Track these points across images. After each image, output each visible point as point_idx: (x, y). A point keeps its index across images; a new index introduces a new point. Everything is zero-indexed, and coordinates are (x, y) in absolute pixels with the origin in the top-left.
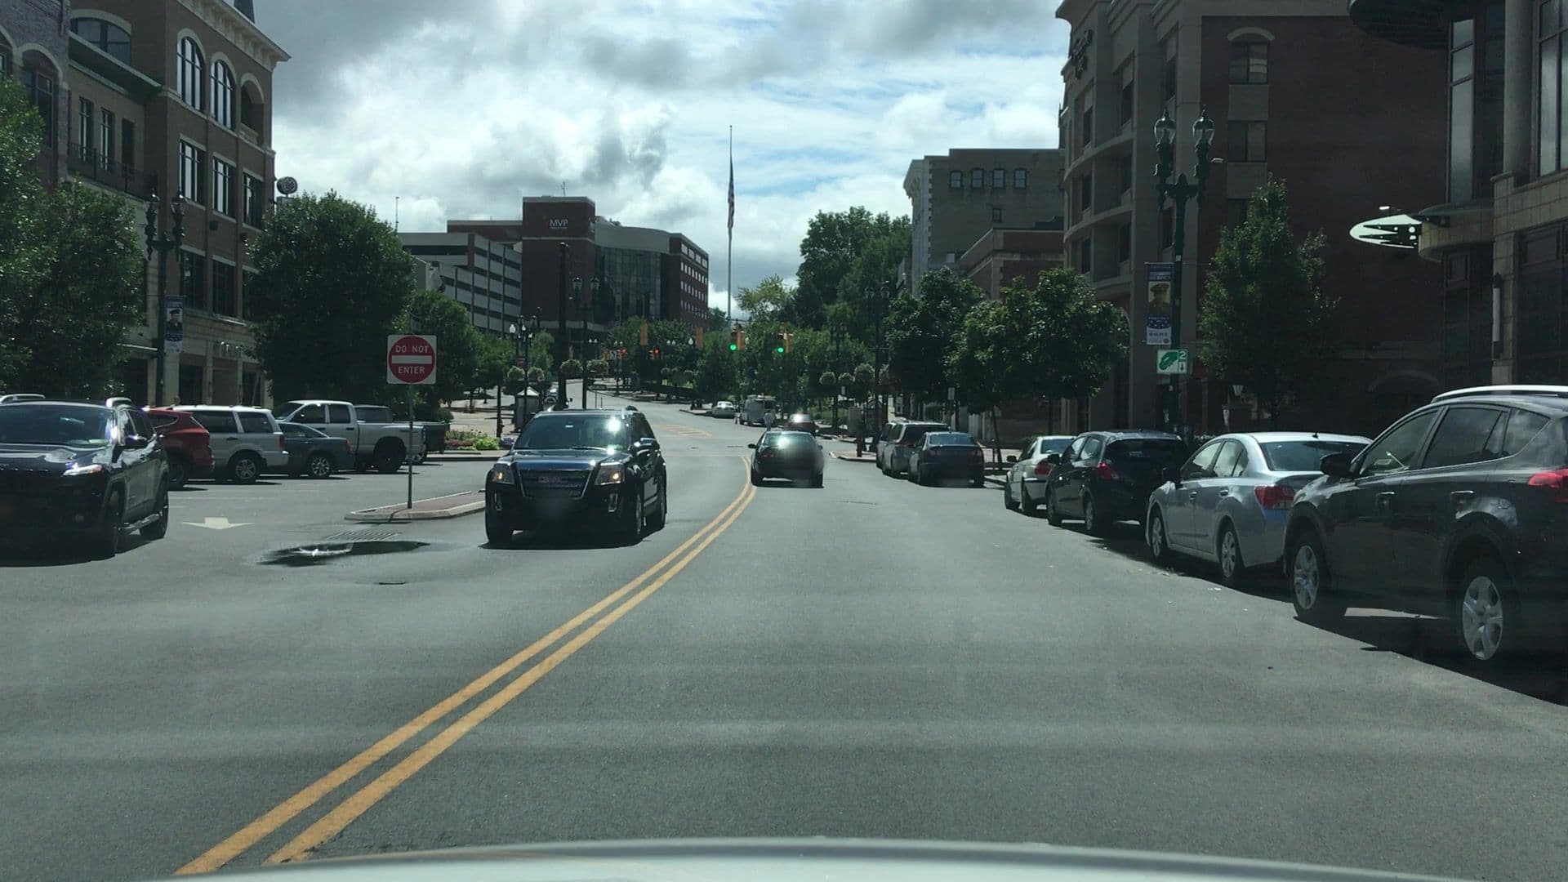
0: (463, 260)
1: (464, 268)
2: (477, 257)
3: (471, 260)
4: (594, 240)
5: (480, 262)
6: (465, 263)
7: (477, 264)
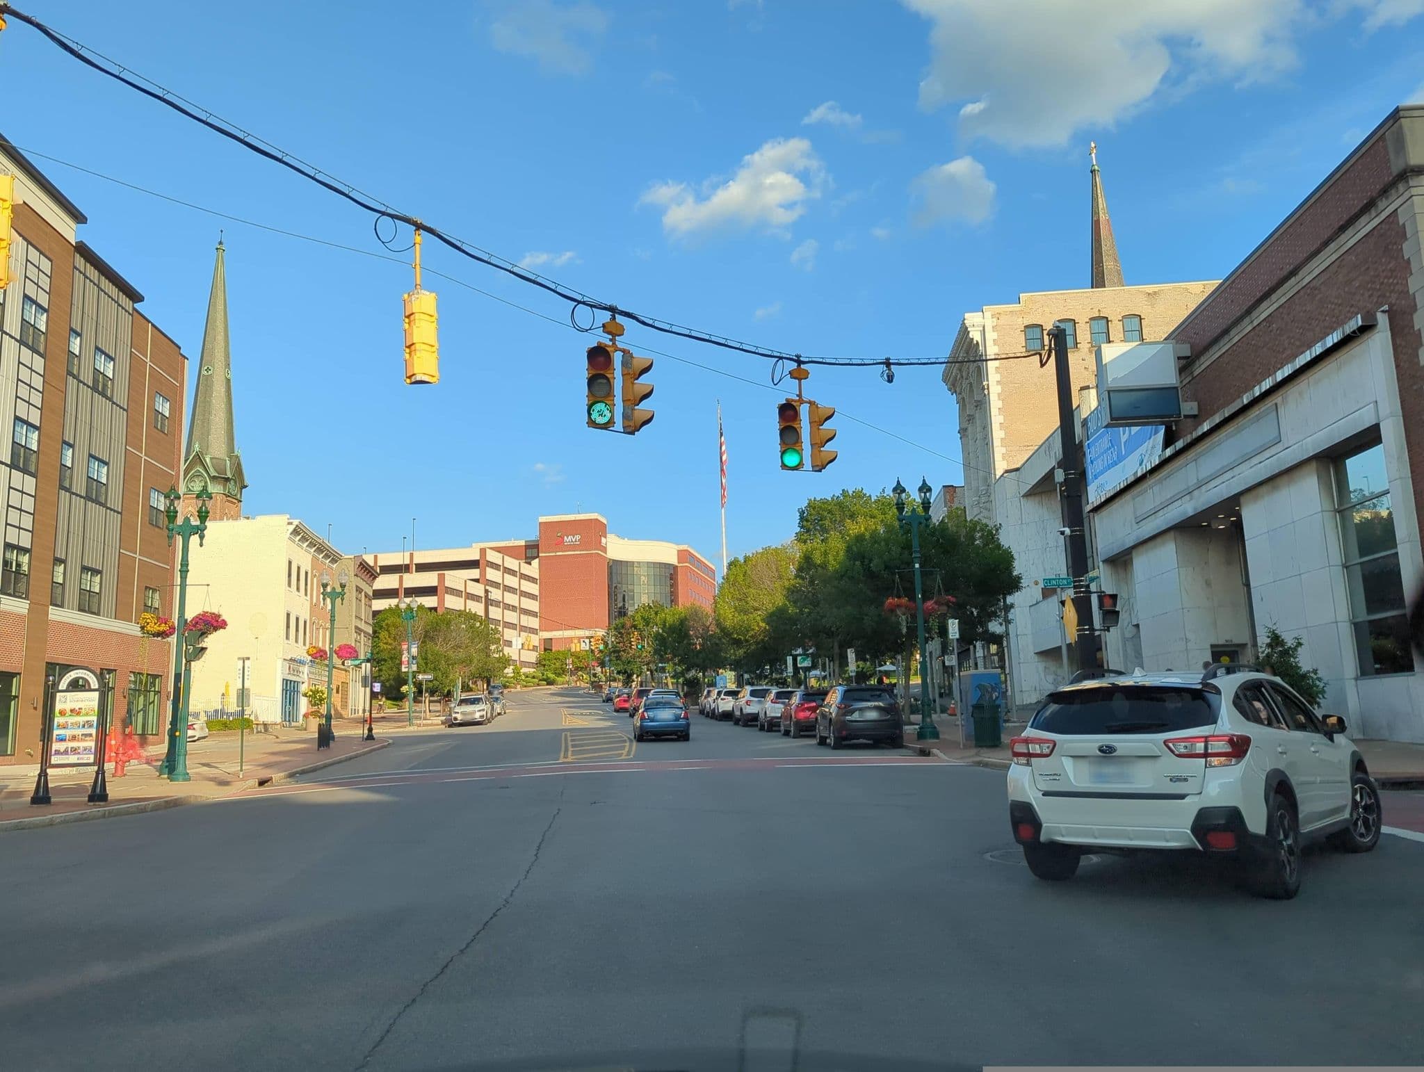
0: (475, 573)
1: (477, 581)
2: (489, 570)
3: (483, 574)
4: (606, 553)
5: (492, 574)
6: (477, 577)
7: (489, 577)
